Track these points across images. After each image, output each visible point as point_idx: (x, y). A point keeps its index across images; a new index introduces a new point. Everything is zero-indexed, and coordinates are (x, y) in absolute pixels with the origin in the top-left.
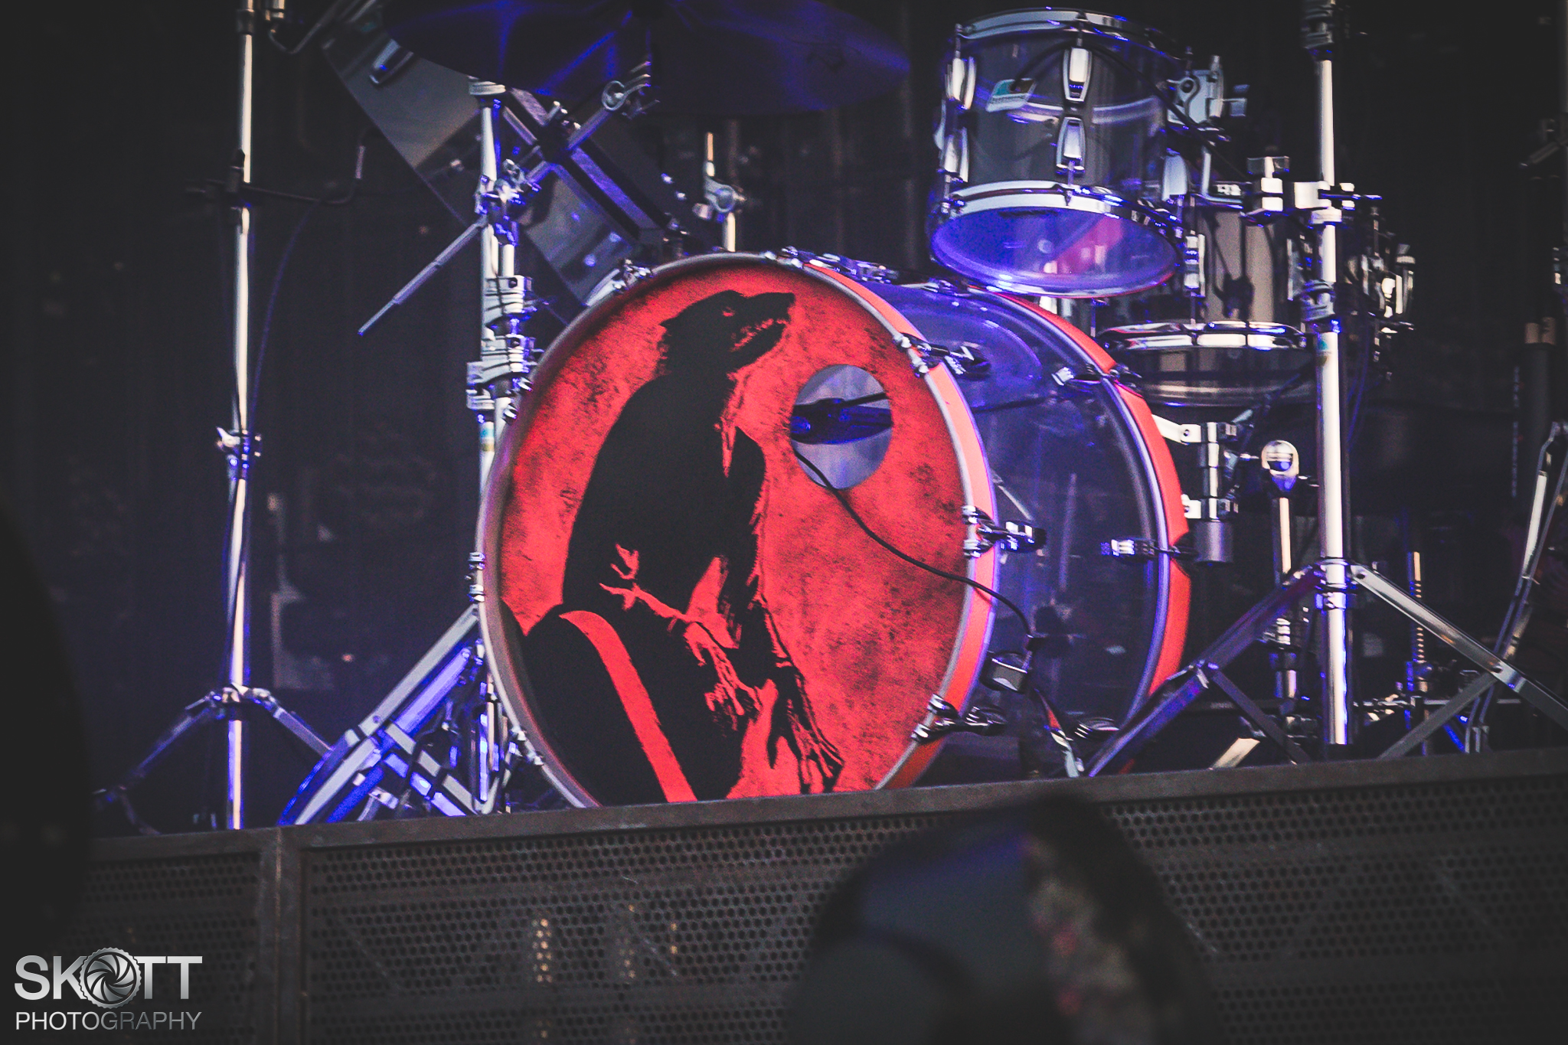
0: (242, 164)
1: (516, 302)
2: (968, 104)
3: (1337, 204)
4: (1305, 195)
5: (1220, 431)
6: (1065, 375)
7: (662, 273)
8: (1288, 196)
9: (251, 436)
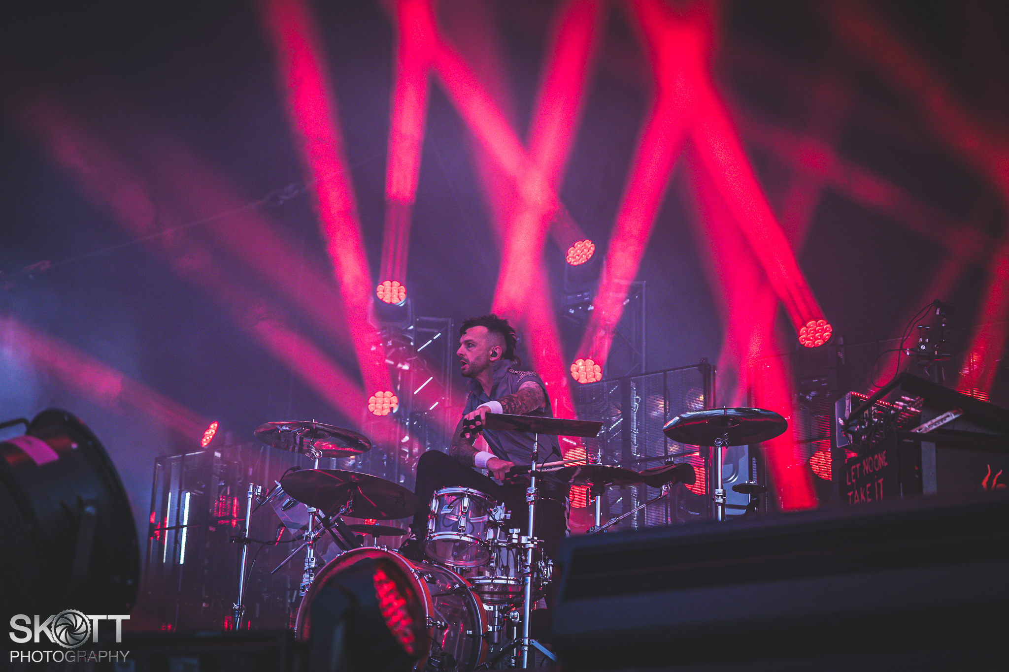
0: (246, 532)
1: (313, 565)
2: (436, 513)
3: (532, 543)
4: (524, 540)
5: (499, 608)
6: (457, 586)
7: (350, 552)
8: (519, 539)
9: (242, 606)
